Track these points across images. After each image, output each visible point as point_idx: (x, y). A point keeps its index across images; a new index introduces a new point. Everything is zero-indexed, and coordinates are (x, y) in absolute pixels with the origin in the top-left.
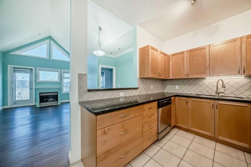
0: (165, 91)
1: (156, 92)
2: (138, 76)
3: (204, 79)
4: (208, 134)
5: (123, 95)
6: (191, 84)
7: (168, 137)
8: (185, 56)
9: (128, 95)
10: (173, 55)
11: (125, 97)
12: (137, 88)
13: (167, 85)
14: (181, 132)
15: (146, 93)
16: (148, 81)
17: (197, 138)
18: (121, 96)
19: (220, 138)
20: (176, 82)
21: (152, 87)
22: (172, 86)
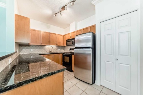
8: (40, 33)
20: (31, 47)
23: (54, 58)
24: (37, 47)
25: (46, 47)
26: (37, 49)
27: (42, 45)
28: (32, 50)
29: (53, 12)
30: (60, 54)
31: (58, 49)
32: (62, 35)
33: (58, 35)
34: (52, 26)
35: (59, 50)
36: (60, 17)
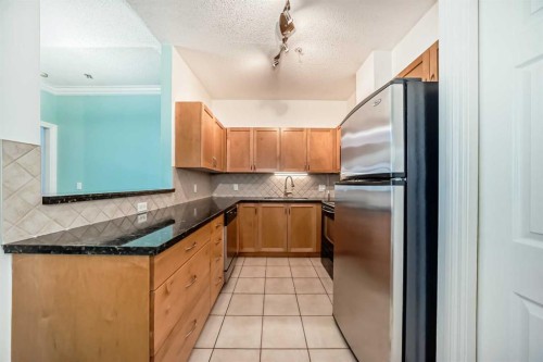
0: (215, 195)
1: (202, 197)
2: (173, 164)
3: (271, 174)
4: (281, 250)
5: (145, 209)
6: (257, 182)
7: (235, 275)
8: (252, 136)
9: (154, 208)
10: (233, 130)
11: (149, 213)
12: (173, 190)
13: (217, 184)
14: (248, 260)
15: (186, 201)
16: (189, 174)
17: (270, 260)
18: (139, 210)
19: (293, 250)
20: (234, 177)
21: (195, 187)
22: (227, 186)
23: (289, 217)
24: (249, 177)
25: (273, 178)
26: (249, 185)
27: (258, 171)
28: (236, 187)
29: (269, 57)
30: (314, 206)
31: (316, 185)
32: (328, 130)
33: (313, 130)
34: (293, 104)
35: (322, 188)
36: (300, 62)
